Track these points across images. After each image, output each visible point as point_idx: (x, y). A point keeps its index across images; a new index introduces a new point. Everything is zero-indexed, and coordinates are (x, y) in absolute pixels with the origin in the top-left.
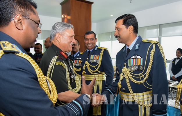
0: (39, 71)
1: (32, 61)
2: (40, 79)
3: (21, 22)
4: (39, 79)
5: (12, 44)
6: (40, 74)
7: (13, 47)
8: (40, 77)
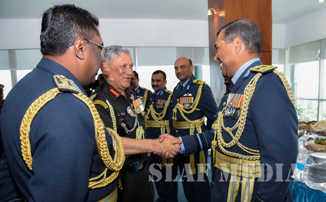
0: (100, 124)
1: (92, 107)
2: (98, 135)
3: (82, 48)
4: (96, 134)
5: (68, 80)
6: (99, 128)
7: (70, 84)
8: (99, 132)
